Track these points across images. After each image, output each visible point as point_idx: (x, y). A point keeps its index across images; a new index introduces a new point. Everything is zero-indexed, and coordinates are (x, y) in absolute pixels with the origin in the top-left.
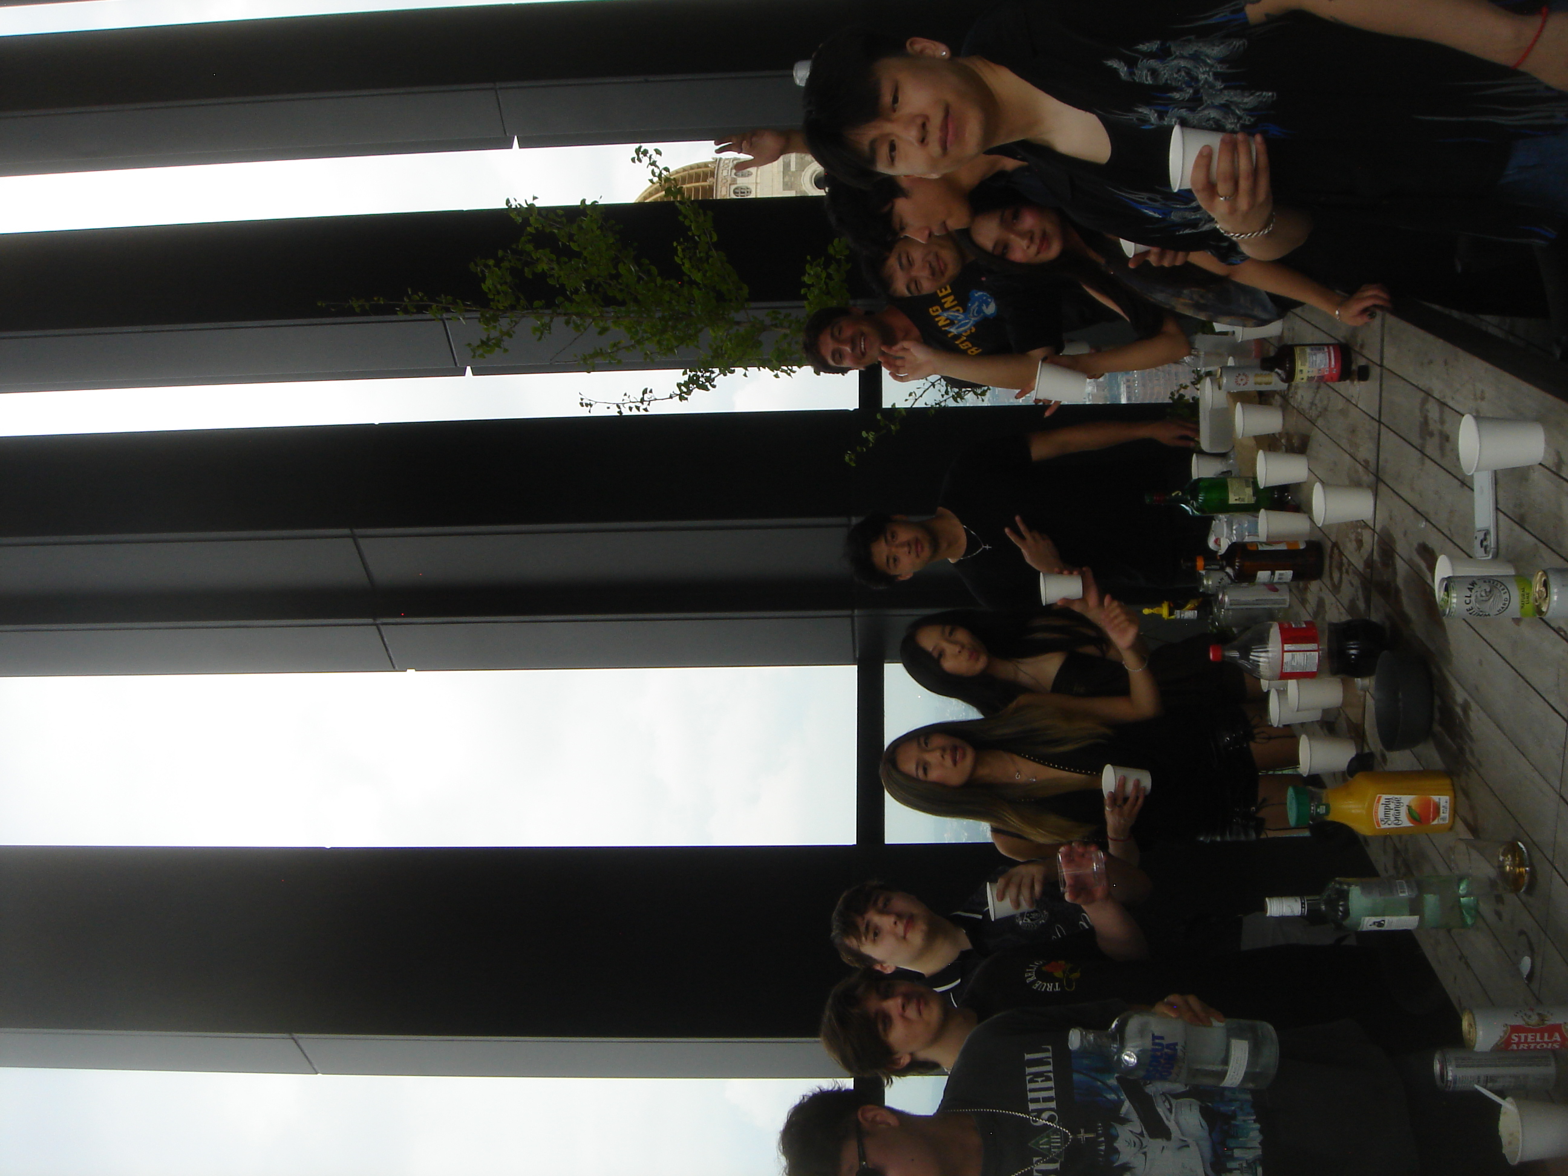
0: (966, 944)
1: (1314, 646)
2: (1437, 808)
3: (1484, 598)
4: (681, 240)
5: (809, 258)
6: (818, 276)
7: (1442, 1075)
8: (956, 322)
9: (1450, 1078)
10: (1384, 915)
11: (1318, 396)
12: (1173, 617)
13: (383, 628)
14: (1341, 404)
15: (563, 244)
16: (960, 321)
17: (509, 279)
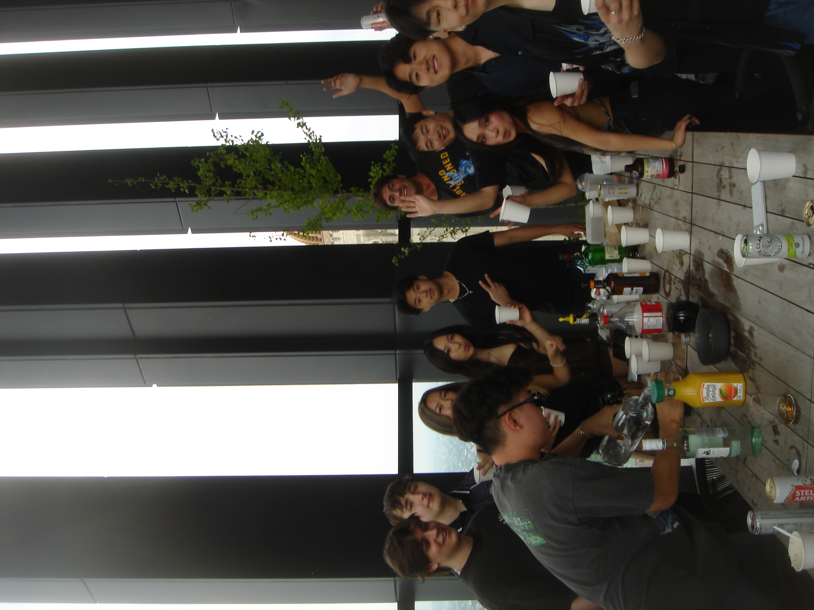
0: (464, 509)
1: (660, 314)
2: (736, 390)
3: (767, 245)
4: (305, 154)
5: (373, 162)
6: (377, 172)
7: (753, 526)
8: (453, 178)
9: (758, 526)
10: (710, 447)
11: (654, 193)
12: (575, 323)
13: (140, 361)
14: (668, 191)
15: (242, 152)
16: (455, 177)
17: (212, 168)
